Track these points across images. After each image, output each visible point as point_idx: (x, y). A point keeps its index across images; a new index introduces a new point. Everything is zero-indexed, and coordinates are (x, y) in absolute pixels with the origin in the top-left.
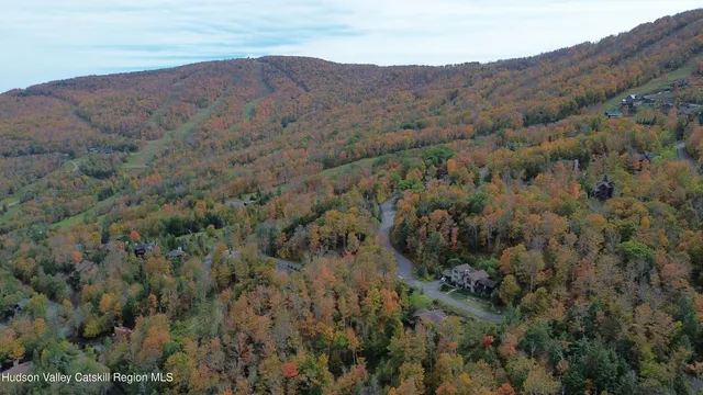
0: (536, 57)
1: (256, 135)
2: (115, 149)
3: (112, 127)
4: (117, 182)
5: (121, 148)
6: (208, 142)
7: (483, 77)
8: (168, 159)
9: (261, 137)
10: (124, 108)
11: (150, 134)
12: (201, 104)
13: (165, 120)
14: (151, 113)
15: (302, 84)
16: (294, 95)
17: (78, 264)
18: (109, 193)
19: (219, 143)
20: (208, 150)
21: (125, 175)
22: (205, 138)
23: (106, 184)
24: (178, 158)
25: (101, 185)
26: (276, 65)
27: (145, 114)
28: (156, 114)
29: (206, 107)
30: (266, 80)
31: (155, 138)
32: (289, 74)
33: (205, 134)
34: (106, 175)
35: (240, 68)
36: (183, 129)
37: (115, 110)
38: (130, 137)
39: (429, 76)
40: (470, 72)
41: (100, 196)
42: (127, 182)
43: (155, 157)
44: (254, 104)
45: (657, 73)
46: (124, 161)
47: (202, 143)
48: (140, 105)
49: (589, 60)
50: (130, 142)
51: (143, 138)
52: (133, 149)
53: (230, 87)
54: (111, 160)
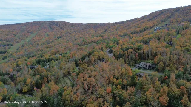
0: (125, 21)
1: (51, 41)
2: (5, 45)
3: (4, 39)
4: (8, 54)
5: (8, 45)
6: (36, 43)
7: (113, 26)
8: (24, 48)
9: (53, 41)
10: (7, 34)
11: (17, 41)
12: (32, 33)
13: (21, 37)
14: (15, 35)
15: (61, 28)
16: (60, 31)
17: (11, 73)
18: (6, 58)
19: (40, 43)
20: (37, 45)
21: (11, 52)
22: (35, 42)
23: (5, 55)
24: (27, 47)
25: (3, 55)
26: (53, 23)
27: (14, 36)
28: (17, 36)
29: (33, 34)
30: (51, 27)
31: (18, 42)
32: (57, 25)
33: (35, 41)
34: (4, 53)
35: (42, 23)
36: (27, 40)
37: (4, 34)
38: (10, 42)
39: (98, 26)
40: (109, 25)
41: (3, 58)
42: (12, 54)
43: (19, 47)
44: (48, 33)
45: (160, 23)
46: (9, 49)
47: (34, 44)
48: (12, 33)
49: (142, 20)
50: (10, 43)
51: (15, 42)
52: (12, 45)
53: (40, 28)
54: (5, 48)
